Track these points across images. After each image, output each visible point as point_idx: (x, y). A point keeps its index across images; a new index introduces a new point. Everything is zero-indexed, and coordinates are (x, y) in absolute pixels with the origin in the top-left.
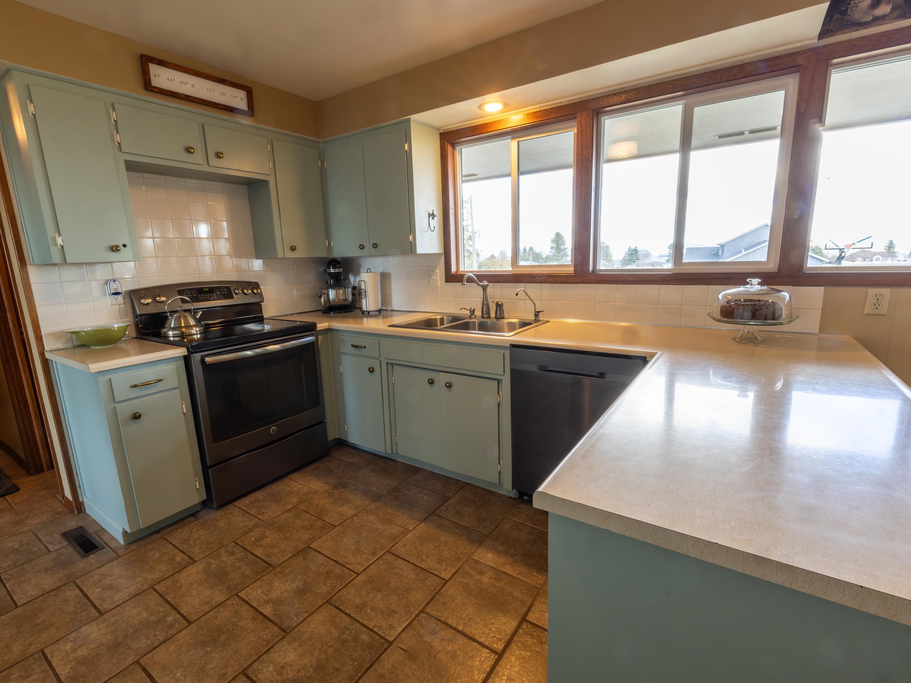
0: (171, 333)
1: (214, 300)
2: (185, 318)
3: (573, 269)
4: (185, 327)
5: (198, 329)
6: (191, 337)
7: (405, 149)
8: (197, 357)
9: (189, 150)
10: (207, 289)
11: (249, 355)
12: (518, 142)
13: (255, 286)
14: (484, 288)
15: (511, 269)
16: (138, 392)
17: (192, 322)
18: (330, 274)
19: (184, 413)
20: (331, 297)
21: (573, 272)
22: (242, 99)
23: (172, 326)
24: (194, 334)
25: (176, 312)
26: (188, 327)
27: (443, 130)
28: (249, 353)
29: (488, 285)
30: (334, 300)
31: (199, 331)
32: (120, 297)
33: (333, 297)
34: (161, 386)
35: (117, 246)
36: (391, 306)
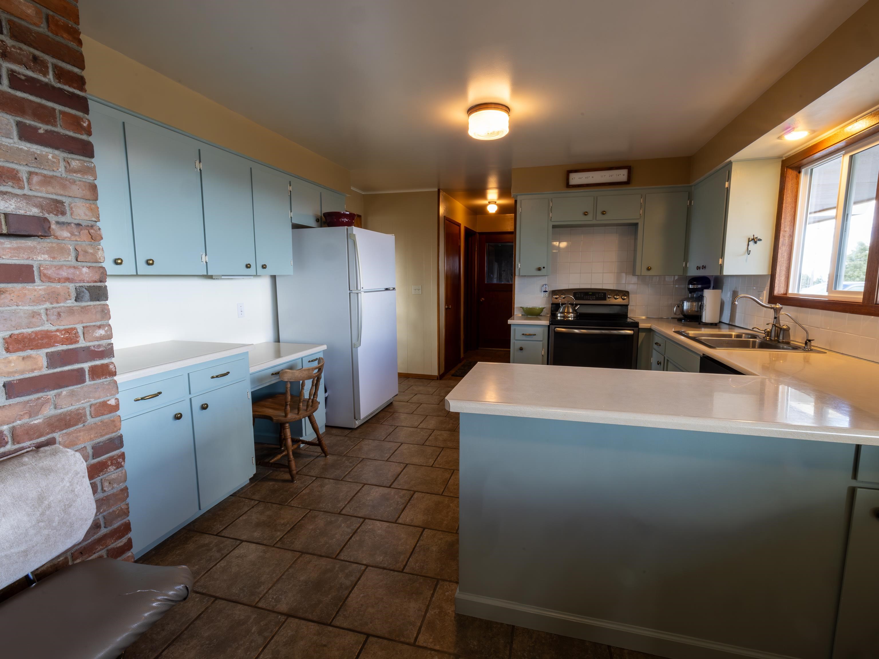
0: (559, 315)
1: (593, 300)
2: (568, 307)
3: (862, 297)
4: (567, 313)
5: (572, 315)
6: (568, 318)
7: (725, 186)
8: (552, 327)
9: (585, 214)
10: (591, 293)
11: (576, 332)
12: (851, 157)
13: (626, 293)
14: (777, 311)
15: (826, 294)
16: (524, 338)
17: (571, 310)
18: (689, 289)
19: (543, 355)
20: (685, 308)
21: (861, 300)
22: (624, 175)
23: (561, 311)
24: (570, 317)
25: (565, 304)
26: (568, 313)
27: (785, 157)
28: (576, 331)
29: (782, 308)
30: (687, 311)
31: (573, 316)
32: (547, 294)
33: (687, 308)
34: (534, 338)
35: (540, 268)
36: (734, 322)
